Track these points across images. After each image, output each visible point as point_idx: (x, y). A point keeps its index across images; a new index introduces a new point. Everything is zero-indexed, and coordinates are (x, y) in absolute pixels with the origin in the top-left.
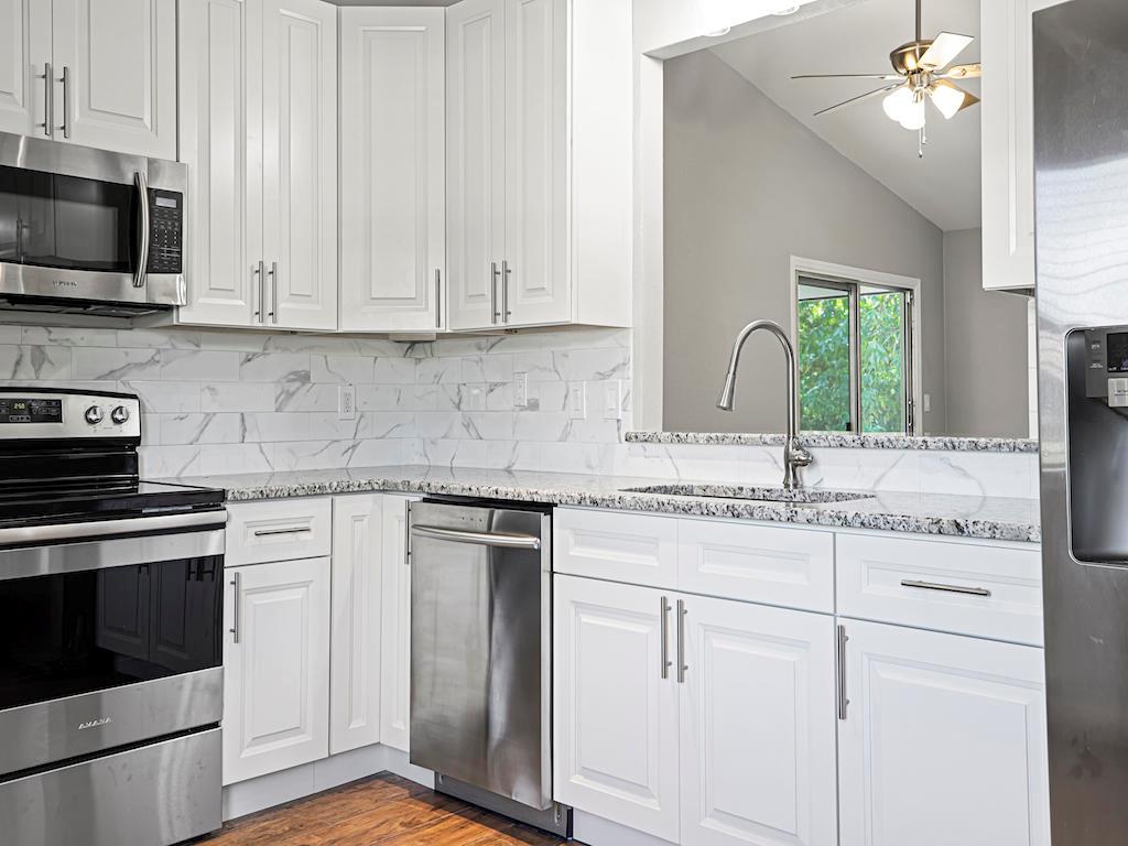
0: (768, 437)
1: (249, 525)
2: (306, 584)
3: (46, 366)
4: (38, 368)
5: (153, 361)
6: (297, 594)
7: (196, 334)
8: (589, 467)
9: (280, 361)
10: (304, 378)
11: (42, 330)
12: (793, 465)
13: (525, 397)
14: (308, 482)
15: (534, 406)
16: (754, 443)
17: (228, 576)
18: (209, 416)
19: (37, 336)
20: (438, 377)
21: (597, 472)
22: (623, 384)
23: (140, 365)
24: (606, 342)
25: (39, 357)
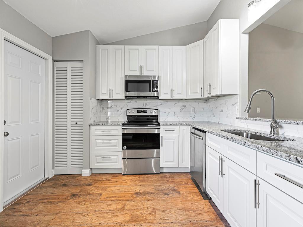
0: (268, 120)
1: (164, 129)
2: (174, 139)
3: (147, 106)
4: (146, 106)
5: (161, 104)
6: (173, 140)
7: (167, 100)
8: (231, 124)
9: (181, 104)
10: (185, 106)
11: (146, 101)
12: (273, 128)
13: (221, 109)
14: (174, 123)
15: (222, 111)
16: (264, 121)
17: (161, 136)
18: (169, 112)
20: (209, 106)
21: (232, 125)
22: (237, 107)
23: (159, 105)
24: (234, 97)
25: (146, 104)
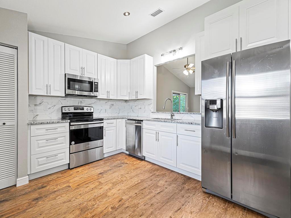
0: (169, 112)
1: (106, 123)
2: (113, 130)
3: (82, 103)
4: (81, 104)
5: (95, 103)
6: (112, 131)
7: (100, 100)
8: (147, 116)
9: (110, 103)
10: (113, 105)
11: (81, 99)
12: (172, 116)
13: (140, 107)
14: (113, 118)
15: (141, 108)
16: (167, 113)
17: (104, 129)
18: (101, 109)
19: (81, 100)
20: (129, 105)
21: (148, 116)
22: (152, 106)
23: (93, 103)
24: (149, 101)
25: (81, 102)
